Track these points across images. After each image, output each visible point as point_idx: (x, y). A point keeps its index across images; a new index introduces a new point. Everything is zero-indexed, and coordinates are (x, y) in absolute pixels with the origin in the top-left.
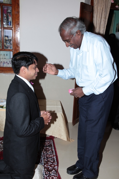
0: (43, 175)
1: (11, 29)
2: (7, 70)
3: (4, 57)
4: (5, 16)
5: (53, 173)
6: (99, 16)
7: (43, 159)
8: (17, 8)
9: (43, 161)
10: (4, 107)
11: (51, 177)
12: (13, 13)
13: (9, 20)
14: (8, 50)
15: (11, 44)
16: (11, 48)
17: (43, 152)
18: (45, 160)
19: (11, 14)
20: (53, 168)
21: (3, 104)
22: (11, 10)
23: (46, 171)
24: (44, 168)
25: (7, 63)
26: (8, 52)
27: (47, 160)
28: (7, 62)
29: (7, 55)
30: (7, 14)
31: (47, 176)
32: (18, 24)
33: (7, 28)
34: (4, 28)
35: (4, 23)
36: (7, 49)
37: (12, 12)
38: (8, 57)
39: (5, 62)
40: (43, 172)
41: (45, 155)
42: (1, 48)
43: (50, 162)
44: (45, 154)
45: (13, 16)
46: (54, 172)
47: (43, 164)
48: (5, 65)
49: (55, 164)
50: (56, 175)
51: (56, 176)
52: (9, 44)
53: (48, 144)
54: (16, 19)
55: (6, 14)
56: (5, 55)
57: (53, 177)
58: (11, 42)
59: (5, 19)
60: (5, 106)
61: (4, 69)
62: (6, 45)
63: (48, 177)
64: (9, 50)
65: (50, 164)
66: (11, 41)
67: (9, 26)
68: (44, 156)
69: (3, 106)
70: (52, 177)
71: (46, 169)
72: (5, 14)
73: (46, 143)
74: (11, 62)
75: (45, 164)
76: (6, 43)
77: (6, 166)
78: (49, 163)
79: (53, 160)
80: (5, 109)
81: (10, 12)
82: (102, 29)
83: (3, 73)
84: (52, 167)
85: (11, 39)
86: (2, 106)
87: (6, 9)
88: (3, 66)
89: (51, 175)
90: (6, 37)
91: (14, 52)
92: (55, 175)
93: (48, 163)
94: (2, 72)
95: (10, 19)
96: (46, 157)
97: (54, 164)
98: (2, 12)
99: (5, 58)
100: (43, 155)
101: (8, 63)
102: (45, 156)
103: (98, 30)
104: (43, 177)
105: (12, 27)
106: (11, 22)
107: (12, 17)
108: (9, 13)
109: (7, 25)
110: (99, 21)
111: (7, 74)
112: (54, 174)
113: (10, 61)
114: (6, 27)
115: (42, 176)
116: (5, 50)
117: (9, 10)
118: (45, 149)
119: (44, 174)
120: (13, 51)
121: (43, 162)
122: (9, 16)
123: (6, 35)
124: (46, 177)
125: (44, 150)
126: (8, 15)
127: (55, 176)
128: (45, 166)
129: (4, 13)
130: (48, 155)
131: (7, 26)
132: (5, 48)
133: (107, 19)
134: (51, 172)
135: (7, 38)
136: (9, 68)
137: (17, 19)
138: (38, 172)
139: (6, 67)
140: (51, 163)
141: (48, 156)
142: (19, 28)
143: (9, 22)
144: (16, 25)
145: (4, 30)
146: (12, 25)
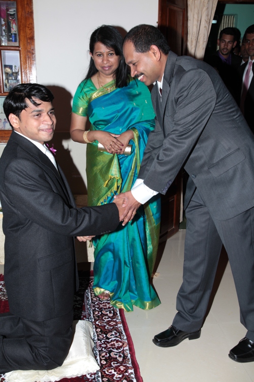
4: (3, 23)
5: (113, 335)
7: (92, 312)
8: (27, 4)
11: (110, 344)
12: (20, 14)
13: (12, 30)
15: (18, 81)
17: (92, 299)
18: (96, 313)
19: (16, 17)
20: (113, 328)
22: (14, 11)
23: (100, 333)
24: (95, 327)
27: (100, 313)
30: (8, 18)
31: (101, 342)
32: (32, 38)
33: (9, 48)
34: (1, 48)
35: (3, 39)
37: (17, 13)
41: (96, 304)
43: (107, 317)
44: (97, 302)
45: (21, 22)
46: (116, 334)
47: (93, 320)
48: (8, 126)
49: (118, 321)
50: (121, 338)
51: (120, 341)
52: (15, 81)
54: (27, 28)
55: (6, 19)
57: (114, 344)
58: (19, 78)
59: (4, 30)
61: (5, 134)
62: (8, 85)
63: (102, 344)
65: (106, 320)
66: (18, 74)
67: (13, 44)
68: (94, 306)
70: (112, 343)
71: (100, 330)
72: (2, 20)
75: (96, 320)
76: (8, 80)
78: (105, 318)
79: (112, 312)
81: (14, 14)
84: (110, 325)
85: (17, 71)
87: (4, 7)
88: (3, 129)
89: (110, 340)
90: (7, 68)
92: (118, 339)
93: (103, 318)
94: (2, 140)
95: (14, 28)
96: (98, 308)
97: (115, 320)
100: (93, 304)
102: (96, 306)
104: (93, 343)
105: (18, 45)
106: (15, 34)
107: (18, 23)
108: (11, 15)
109: (9, 40)
112: (116, 337)
114: (7, 45)
115: (92, 341)
117: (11, 10)
119: (95, 339)
121: (92, 317)
122: (11, 22)
123: (7, 64)
125: (93, 295)
126: (10, 20)
127: (117, 341)
128: (97, 323)
129: (1, 17)
130: (101, 304)
131: (8, 43)
132: (5, 89)
134: (110, 334)
135: (8, 70)
137: (29, 27)
138: (83, 333)
139: (9, 129)
140: (109, 319)
141: (101, 306)
142: (34, 47)
143: (12, 34)
144: (27, 40)
145: (2, 51)
146: (18, 40)
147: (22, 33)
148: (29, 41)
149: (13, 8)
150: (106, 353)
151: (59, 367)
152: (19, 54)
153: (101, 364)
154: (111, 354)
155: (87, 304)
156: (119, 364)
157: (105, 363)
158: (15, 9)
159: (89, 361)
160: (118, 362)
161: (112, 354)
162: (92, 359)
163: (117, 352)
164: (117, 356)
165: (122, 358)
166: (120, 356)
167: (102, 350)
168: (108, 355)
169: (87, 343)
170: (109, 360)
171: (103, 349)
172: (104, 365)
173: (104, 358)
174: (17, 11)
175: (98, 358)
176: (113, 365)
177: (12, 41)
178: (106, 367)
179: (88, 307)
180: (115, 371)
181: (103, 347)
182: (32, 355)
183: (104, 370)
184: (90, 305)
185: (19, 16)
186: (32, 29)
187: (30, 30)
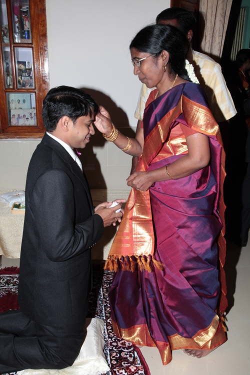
0: (105, 338)
2: (25, 132)
3: (18, 106)
4: (17, 20)
6: (212, 12)
7: (104, 309)
8: (40, 1)
9: (104, 312)
10: (21, 206)
11: (121, 342)
12: (33, 11)
13: (25, 27)
14: (26, 91)
15: (31, 78)
16: (31, 85)
17: (104, 295)
18: (108, 309)
19: (29, 14)
21: (20, 200)
22: (27, 8)
23: (111, 331)
24: (106, 324)
25: (25, 118)
26: (26, 95)
28: (24, 116)
29: (24, 101)
30: (21, 16)
31: (112, 340)
32: (44, 35)
33: (22, 45)
34: (15, 45)
35: (16, 36)
36: (23, 88)
37: (30, 10)
38: (26, 106)
39: (21, 115)
40: (104, 332)
41: (107, 299)
42: (11, 87)
45: (34, 19)
47: (105, 318)
48: (22, 122)
52: (28, 77)
54: (39, 25)
55: (19, 16)
56: (21, 102)
57: (125, 342)
58: (32, 74)
59: (18, 27)
60: (23, 204)
61: (19, 130)
62: (21, 81)
63: (113, 342)
64: (28, 91)
66: (32, 70)
67: (26, 41)
68: (106, 302)
69: (20, 204)
70: (123, 341)
71: (111, 327)
72: (16, 17)
74: (33, 115)
75: (107, 318)
76: (21, 76)
77: (29, 322)
80: (24, 210)
81: (27, 11)
82: (217, 38)
83: (18, 138)
85: (30, 67)
86: (18, 204)
87: (17, 5)
88: (17, 125)
90: (21, 65)
91: (39, 94)
94: (16, 135)
95: (27, 25)
98: (11, 12)
99: (21, 109)
100: (105, 300)
101: (27, 117)
103: (209, 41)
104: (104, 342)
105: (31, 42)
106: (28, 31)
107: (31, 20)
108: (24, 12)
109: (22, 37)
110: (211, 22)
111: (25, 139)
113: (31, 114)
115: (103, 340)
116: (20, 90)
117: (24, 8)
118: (107, 288)
120: (35, 92)
121: (104, 314)
122: (24, 20)
123: (20, 60)
124: (111, 343)
125: (105, 290)
126: (23, 18)
128: (108, 321)
129: (14, 13)
131: (21, 41)
132: (18, 85)
133: (229, 16)
135: (22, 67)
136: (29, 127)
137: (41, 24)
138: (94, 333)
139: (23, 125)
142: (47, 44)
143: (25, 31)
144: (40, 37)
145: (15, 48)
146: (31, 37)
147: (34, 31)
148: (41, 38)
149: (26, 5)
150: (117, 353)
151: (69, 367)
152: (31, 51)
153: (111, 364)
154: (121, 354)
155: (99, 300)
156: (129, 364)
157: (116, 362)
158: (28, 6)
159: (99, 362)
160: (128, 362)
161: (123, 355)
162: (103, 360)
163: (127, 352)
164: (128, 356)
165: (132, 358)
166: (131, 356)
167: (112, 350)
168: (119, 355)
169: (97, 343)
170: (120, 360)
171: (114, 348)
172: (114, 364)
173: (114, 358)
174: (30, 8)
175: (109, 358)
176: (123, 365)
177: (25, 38)
178: (116, 367)
179: (100, 302)
180: (126, 372)
181: (114, 346)
182: (42, 354)
183: (115, 370)
184: (102, 301)
185: (32, 13)
186: (44, 25)
187: (42, 27)
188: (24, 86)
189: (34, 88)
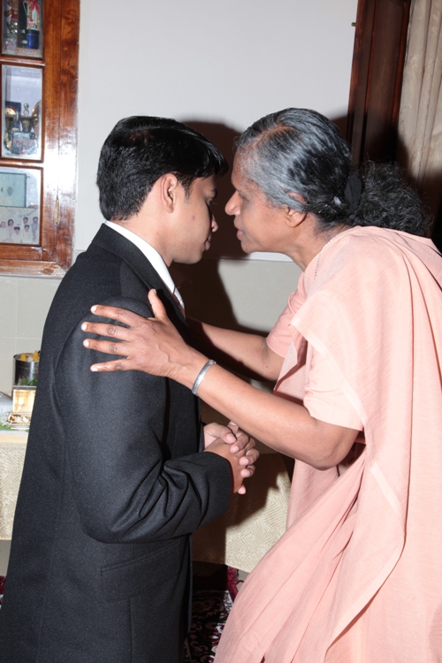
1: (39, 63)
13: (29, 22)
14: (20, 164)
16: (33, 152)
25: (12, 228)
28: (10, 222)
32: (72, 45)
33: (19, 61)
34: (2, 60)
36: (16, 157)
45: (50, 5)
53: (212, 610)
54: (63, 21)
56: (4, 191)
67: (29, 52)
73: (203, 604)
85: (30, 115)
95: (34, 19)
101: (15, 225)
105: (40, 56)
107: (44, 8)
109: (20, 45)
113: (26, 219)
116: (7, 162)
120: (42, 169)
122: (29, 6)
123: (13, 99)
131: (17, 51)
132: (5, 151)
135: (12, 112)
137: (67, 19)
139: (7, 242)
142: (76, 63)
143: (27, 31)
144: (62, 47)
145: (3, 66)
146: (41, 46)
147: (51, 33)
148: (66, 49)
152: (39, 81)
177: (25, 46)
186: (74, 23)
187: (69, 24)
188: (18, 154)
189: (39, 158)
